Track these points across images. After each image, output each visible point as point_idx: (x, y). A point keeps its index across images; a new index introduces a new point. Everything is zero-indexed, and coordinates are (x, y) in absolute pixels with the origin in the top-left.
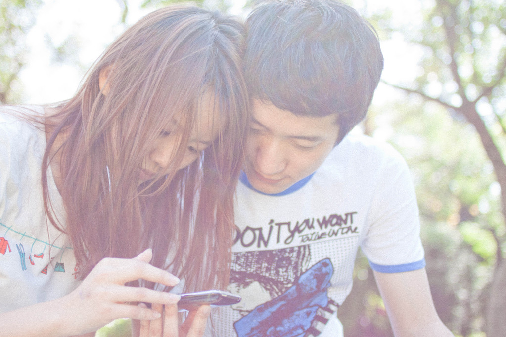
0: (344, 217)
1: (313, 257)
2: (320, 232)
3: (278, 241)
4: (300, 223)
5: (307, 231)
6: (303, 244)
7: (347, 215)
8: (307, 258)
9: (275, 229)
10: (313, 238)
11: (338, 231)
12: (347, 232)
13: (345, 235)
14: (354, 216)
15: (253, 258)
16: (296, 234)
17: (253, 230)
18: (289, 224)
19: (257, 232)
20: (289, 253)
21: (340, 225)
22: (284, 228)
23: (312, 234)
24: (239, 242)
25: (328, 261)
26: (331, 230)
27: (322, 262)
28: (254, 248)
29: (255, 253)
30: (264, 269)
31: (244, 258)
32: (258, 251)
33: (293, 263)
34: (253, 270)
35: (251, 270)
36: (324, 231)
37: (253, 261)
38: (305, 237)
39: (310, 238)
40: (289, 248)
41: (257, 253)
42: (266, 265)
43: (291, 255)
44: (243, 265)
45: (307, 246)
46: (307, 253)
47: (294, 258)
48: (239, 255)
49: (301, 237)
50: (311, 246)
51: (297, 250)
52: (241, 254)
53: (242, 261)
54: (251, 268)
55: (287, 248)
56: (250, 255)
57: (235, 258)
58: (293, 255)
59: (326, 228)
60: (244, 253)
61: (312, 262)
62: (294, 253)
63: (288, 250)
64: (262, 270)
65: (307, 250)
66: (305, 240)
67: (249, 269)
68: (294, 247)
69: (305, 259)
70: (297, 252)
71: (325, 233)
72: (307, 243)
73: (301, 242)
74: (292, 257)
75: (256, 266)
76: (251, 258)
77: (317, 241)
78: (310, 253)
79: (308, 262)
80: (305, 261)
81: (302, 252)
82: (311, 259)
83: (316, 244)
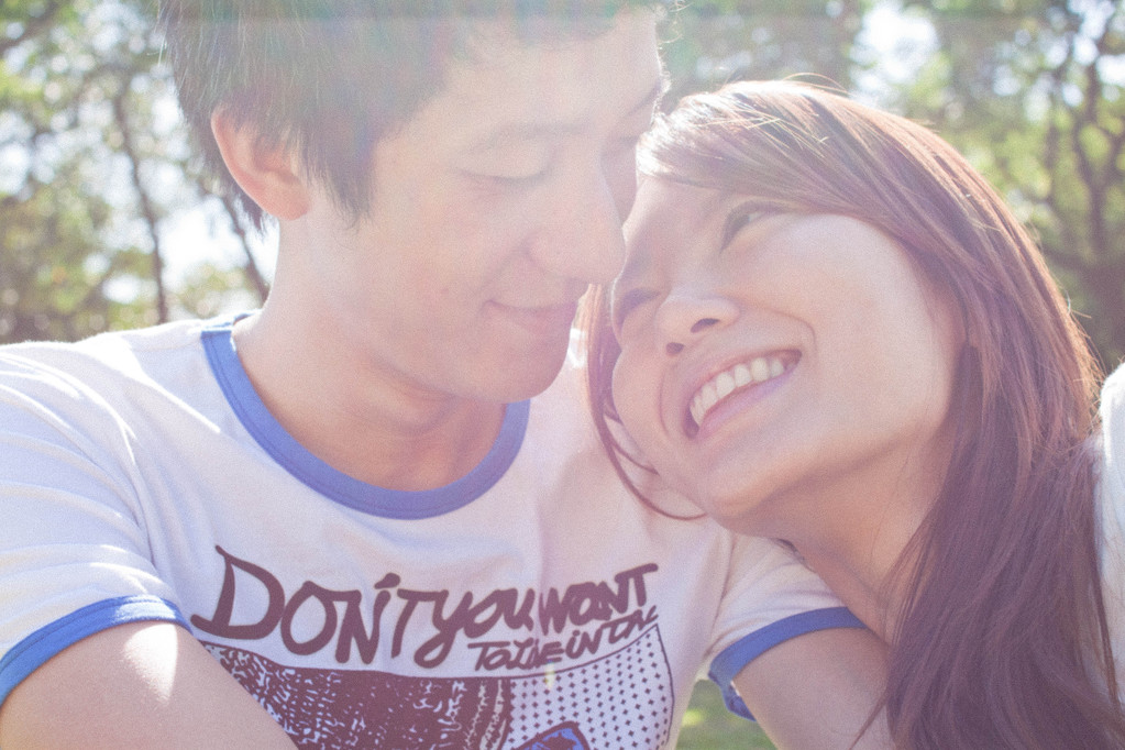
0: (614, 588)
1: (516, 724)
2: (544, 641)
3: (396, 651)
4: (477, 599)
5: (500, 632)
6: (483, 673)
7: (622, 579)
8: (497, 727)
9: (396, 605)
10: (524, 660)
11: (599, 634)
12: (626, 634)
13: (623, 642)
14: (649, 579)
15: (321, 694)
16: (461, 638)
17: (327, 597)
18: (439, 598)
19: (341, 608)
20: (433, 701)
21: (606, 614)
22: (424, 610)
23: (522, 646)
24: (277, 633)
25: (568, 734)
26: (576, 633)
27: (546, 738)
28: (324, 659)
29: (329, 679)
30: (353, 739)
31: (289, 688)
32: (338, 671)
33: (444, 736)
34: (317, 735)
35: (311, 735)
36: (553, 637)
37: (315, 704)
38: (492, 650)
39: (513, 658)
40: (435, 680)
41: (333, 678)
42: (362, 724)
43: (440, 706)
44: (289, 712)
45: (500, 682)
46: (498, 708)
47: (448, 719)
48: (277, 674)
49: (479, 651)
50: (514, 685)
51: (462, 692)
52: (284, 674)
53: (284, 696)
54: (314, 729)
55: (426, 680)
56: (309, 681)
57: (268, 679)
58: (446, 708)
59: (559, 629)
60: (292, 672)
61: (512, 740)
62: (451, 703)
63: (428, 688)
64: (347, 742)
65: (499, 698)
66: (493, 661)
67: (307, 731)
68: (453, 680)
69: (491, 729)
70: (461, 700)
71: (558, 644)
72: (502, 672)
73: (477, 668)
74: (442, 714)
75: (329, 723)
76: (314, 692)
77: (534, 670)
78: (508, 708)
79: (499, 740)
80: (489, 736)
81: (482, 703)
82: (509, 730)
83: (529, 681)
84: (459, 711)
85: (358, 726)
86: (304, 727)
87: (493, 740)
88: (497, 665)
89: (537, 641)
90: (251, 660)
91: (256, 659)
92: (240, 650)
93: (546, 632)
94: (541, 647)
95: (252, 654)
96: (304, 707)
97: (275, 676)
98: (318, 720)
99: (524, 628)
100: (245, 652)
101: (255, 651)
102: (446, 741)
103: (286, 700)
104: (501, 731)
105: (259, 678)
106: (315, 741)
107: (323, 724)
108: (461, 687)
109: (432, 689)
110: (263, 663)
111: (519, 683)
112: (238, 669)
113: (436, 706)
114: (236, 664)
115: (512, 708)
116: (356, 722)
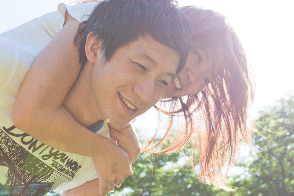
1: (49, 178)
2: (64, 167)
3: (40, 154)
4: (59, 153)
5: (58, 161)
6: (51, 166)
8: (46, 177)
10: (58, 168)
11: (70, 172)
12: (71, 175)
16: (52, 158)
19: (34, 140)
20: (39, 166)
23: (60, 165)
26: (68, 169)
28: (26, 147)
29: (24, 151)
30: (19, 163)
31: (16, 148)
32: (27, 151)
33: (37, 173)
34: (13, 159)
35: (12, 158)
36: (66, 168)
37: (18, 154)
38: (55, 163)
39: (57, 167)
40: (42, 162)
41: (25, 151)
42: (23, 162)
43: (40, 167)
44: (11, 152)
45: (52, 170)
46: (49, 174)
47: (40, 171)
48: (15, 144)
49: (53, 162)
50: (54, 171)
51: (45, 168)
52: (16, 145)
53: (13, 149)
54: (13, 157)
55: (41, 161)
56: (20, 149)
57: (11, 144)
58: (41, 168)
59: (68, 167)
60: (19, 146)
61: (46, 180)
62: (42, 168)
63: (40, 163)
64: (18, 163)
65: (50, 172)
66: (54, 165)
67: (12, 157)
68: (45, 164)
69: (45, 176)
70: (44, 169)
71: (65, 169)
72: (54, 168)
73: (51, 165)
74: (39, 169)
75: (17, 158)
76: (19, 152)
77: (59, 171)
78: (50, 175)
79: (44, 179)
80: (43, 177)
81: (47, 172)
82: (47, 178)
83: (57, 173)
84: (43, 171)
85: (22, 162)
86: (12, 156)
87: (43, 178)
88: (54, 166)
89: (63, 166)
90: (9, 139)
91: (10, 139)
92: (8, 136)
93: (66, 166)
94: (63, 168)
95: (10, 138)
96: (15, 153)
97: (14, 145)
98: (16, 156)
99: (62, 162)
100: (9, 137)
101: (11, 137)
102: (36, 174)
103: (13, 150)
104: (46, 178)
105: (9, 143)
106: (12, 159)
107: (16, 158)
108: (46, 166)
109: (41, 163)
110: (12, 141)
111: (55, 172)
112: (6, 139)
113: (39, 167)
114: (6, 138)
115: (51, 175)
116: (22, 161)
